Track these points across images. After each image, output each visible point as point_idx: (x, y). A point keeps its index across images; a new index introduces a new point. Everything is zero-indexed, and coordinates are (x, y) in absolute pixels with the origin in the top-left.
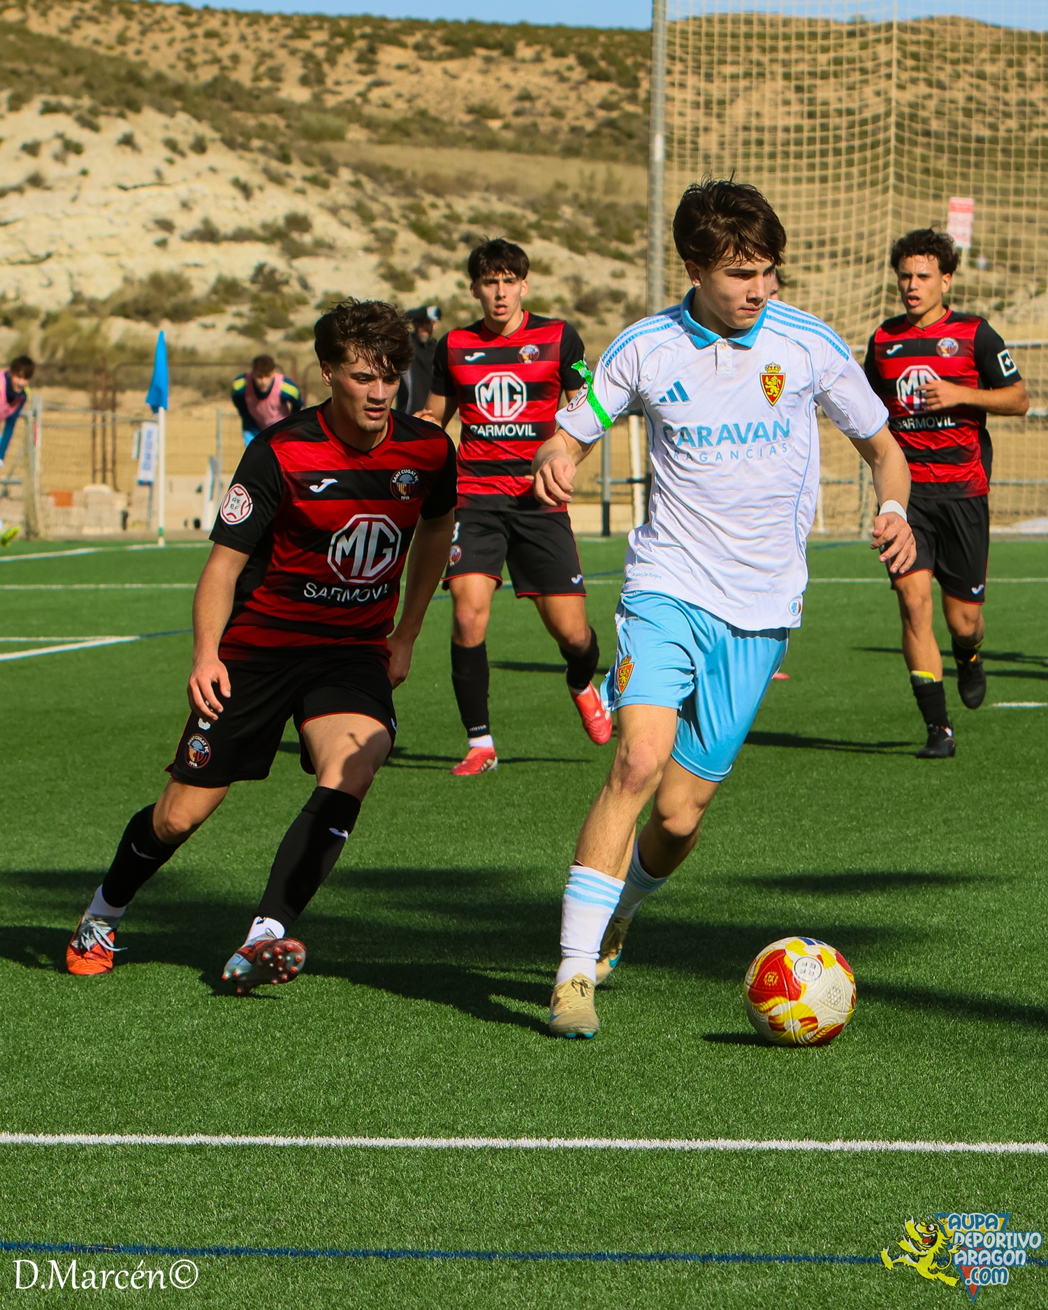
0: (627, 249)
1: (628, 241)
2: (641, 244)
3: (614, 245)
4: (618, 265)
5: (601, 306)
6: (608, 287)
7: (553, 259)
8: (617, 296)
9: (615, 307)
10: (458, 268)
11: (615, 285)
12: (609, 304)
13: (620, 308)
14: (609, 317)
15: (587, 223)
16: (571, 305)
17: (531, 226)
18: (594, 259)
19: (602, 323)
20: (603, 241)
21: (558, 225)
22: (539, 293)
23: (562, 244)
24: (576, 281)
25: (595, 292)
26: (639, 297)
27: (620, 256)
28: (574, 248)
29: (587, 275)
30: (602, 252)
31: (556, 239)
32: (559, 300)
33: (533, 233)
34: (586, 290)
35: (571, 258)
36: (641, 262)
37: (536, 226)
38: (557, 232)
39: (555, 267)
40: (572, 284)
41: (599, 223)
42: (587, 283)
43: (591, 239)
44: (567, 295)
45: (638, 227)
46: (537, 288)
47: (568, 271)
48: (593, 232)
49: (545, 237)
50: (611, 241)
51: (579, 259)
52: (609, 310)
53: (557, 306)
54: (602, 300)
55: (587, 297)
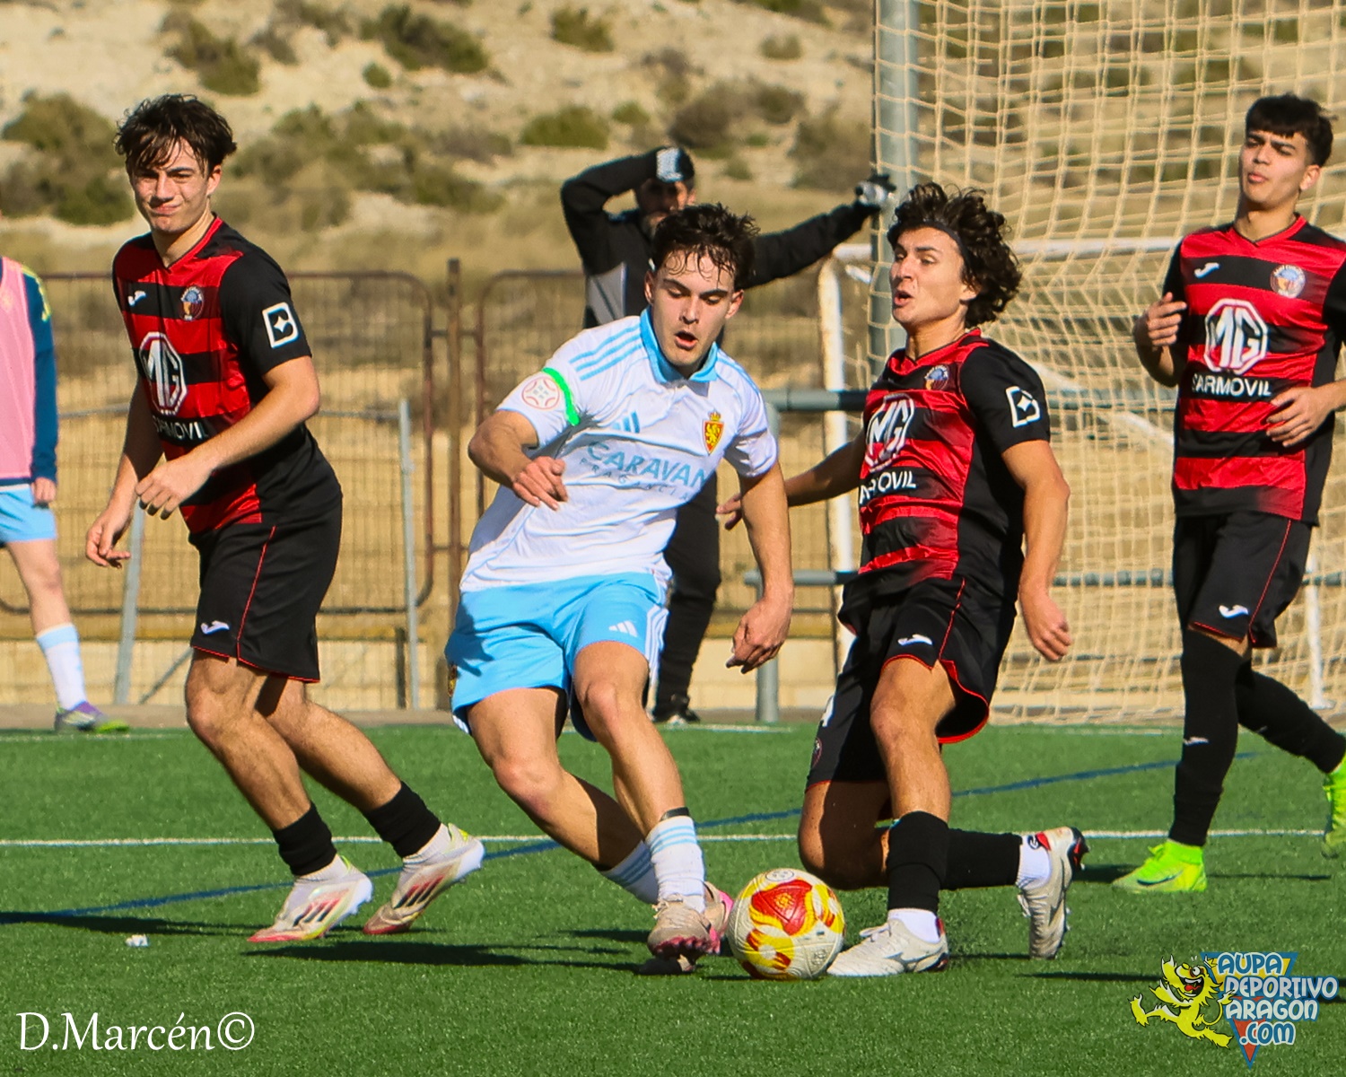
4: (781, 25)
5: (735, 129)
6: (752, 80)
7: (612, 9)
8: (777, 105)
9: (775, 132)
10: (367, 32)
11: (773, 75)
12: (759, 127)
13: (787, 134)
14: (756, 159)
16: (658, 126)
19: (740, 174)
22: (578, 98)
24: (673, 65)
25: (721, 90)
26: (833, 107)
29: (699, 51)
32: (629, 114)
34: (698, 87)
35: (658, 8)
36: (840, 18)
39: (617, 31)
40: (660, 68)
42: (700, 72)
44: (649, 101)
46: (575, 84)
47: (653, 39)
51: (678, 9)
52: (757, 142)
53: (625, 131)
54: (739, 115)
55: (701, 106)
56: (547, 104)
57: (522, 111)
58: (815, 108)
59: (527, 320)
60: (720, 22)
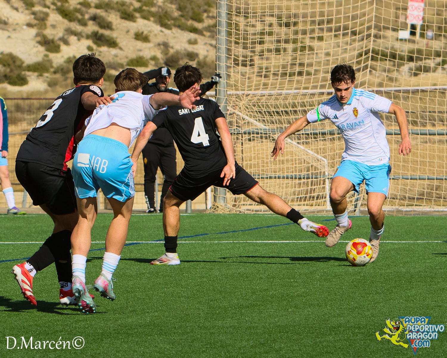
0: (199, 26)
1: (200, 20)
2: (208, 22)
3: (190, 22)
4: (193, 36)
6: (185, 50)
7: (150, 32)
8: (192, 56)
10: (88, 37)
11: (191, 48)
13: (194, 64)
15: (173, 9)
16: (162, 61)
17: (136, 10)
18: (176, 31)
20: (183, 20)
21: (154, 9)
22: (141, 54)
23: (155, 22)
24: (165, 46)
25: (177, 52)
26: (206, 57)
27: (194, 30)
28: (164, 25)
29: (172, 42)
30: (182, 27)
31: (152, 19)
32: (154, 58)
33: (137, 15)
34: (171, 51)
35: (162, 31)
36: (208, 34)
37: (139, 10)
38: (153, 14)
39: (151, 38)
40: (162, 47)
41: (180, 8)
42: (172, 48)
43: (175, 19)
44: (159, 55)
45: (205, 11)
46: (140, 50)
47: (160, 39)
48: (176, 14)
49: (145, 18)
50: (188, 20)
51: (167, 32)
53: (153, 62)
54: (182, 59)
55: (172, 56)
56: (133, 56)
57: (127, 57)
58: (201, 57)
60: (177, 35)
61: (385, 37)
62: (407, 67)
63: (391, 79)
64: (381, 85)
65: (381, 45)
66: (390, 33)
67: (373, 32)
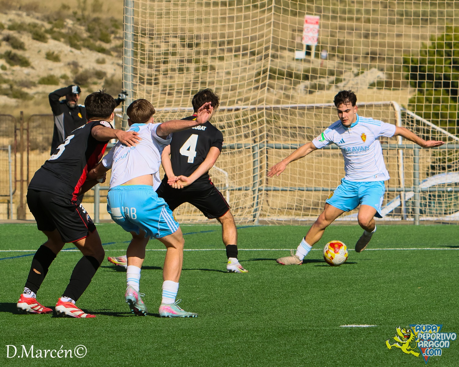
0: (106, 46)
1: (108, 41)
2: (115, 43)
3: (98, 43)
4: (101, 56)
5: (90, 80)
6: (94, 69)
7: (60, 52)
8: (100, 75)
9: (99, 81)
10: (2, 57)
11: (99, 67)
12: (95, 80)
13: (102, 82)
14: (95, 88)
15: (82, 30)
16: (71, 80)
17: (47, 31)
18: (85, 52)
20: (92, 41)
21: (64, 31)
22: (52, 73)
23: (65, 42)
24: (75, 65)
25: (86, 71)
26: (113, 75)
27: (102, 50)
28: (73, 45)
29: (81, 62)
30: (91, 48)
31: (62, 40)
32: (64, 77)
33: (48, 36)
34: (81, 70)
35: (71, 51)
36: (115, 54)
37: (50, 31)
38: (63, 36)
39: (62, 57)
40: (72, 66)
41: (89, 30)
42: (81, 67)
43: (84, 40)
44: (69, 74)
45: (113, 32)
46: (51, 69)
47: (70, 59)
48: (85, 35)
49: (55, 39)
50: (96, 41)
51: (76, 52)
52: (95, 83)
53: (63, 81)
54: (91, 77)
55: (81, 75)
56: (45, 75)
57: (38, 76)
58: (109, 76)
59: (39, 126)
60: (86, 55)
61: (282, 57)
62: (303, 85)
63: (288, 97)
64: (278, 102)
65: (278, 64)
66: (286, 53)
67: (270, 52)
